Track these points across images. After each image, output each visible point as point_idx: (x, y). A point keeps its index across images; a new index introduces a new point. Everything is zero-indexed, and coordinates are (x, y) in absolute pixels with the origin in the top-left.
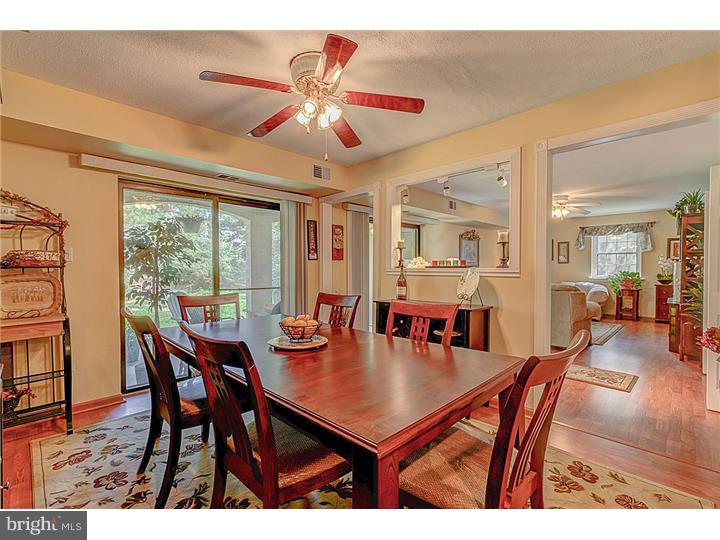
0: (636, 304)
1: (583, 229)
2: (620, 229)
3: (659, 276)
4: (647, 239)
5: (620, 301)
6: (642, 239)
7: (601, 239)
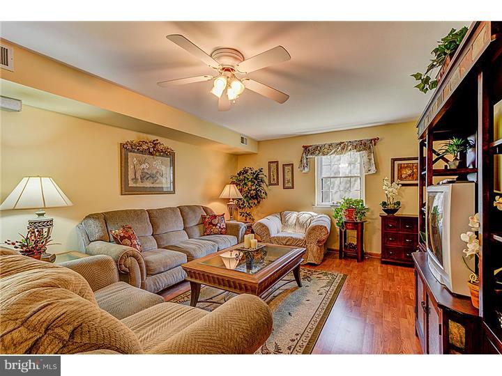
0: (360, 238)
1: (306, 148)
2: (343, 147)
3: (384, 204)
4: (370, 159)
5: (343, 236)
6: (365, 159)
7: (325, 159)
